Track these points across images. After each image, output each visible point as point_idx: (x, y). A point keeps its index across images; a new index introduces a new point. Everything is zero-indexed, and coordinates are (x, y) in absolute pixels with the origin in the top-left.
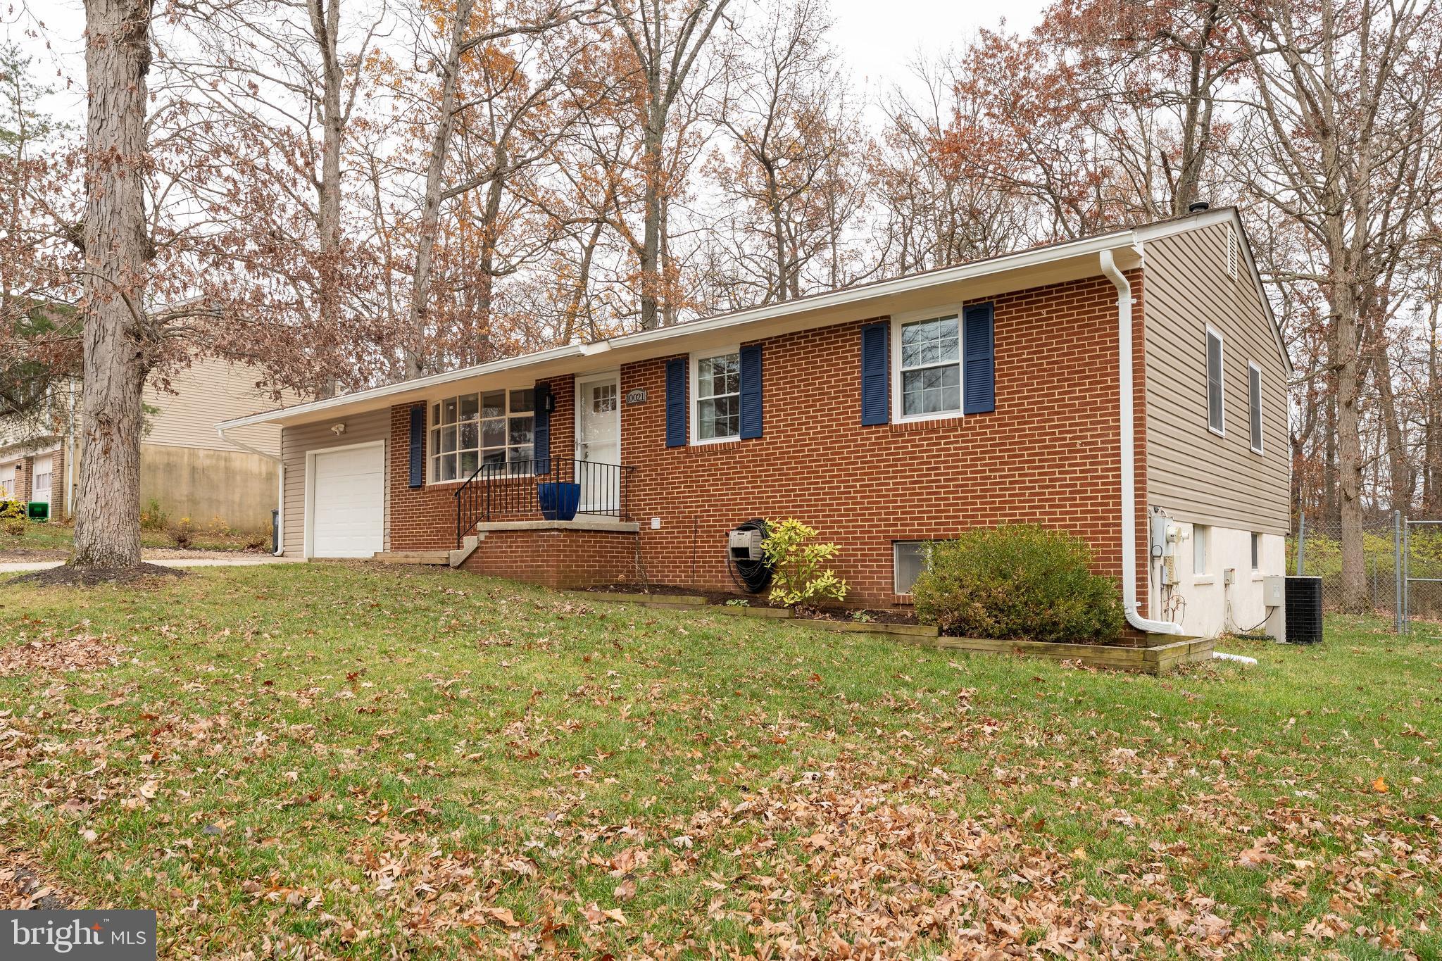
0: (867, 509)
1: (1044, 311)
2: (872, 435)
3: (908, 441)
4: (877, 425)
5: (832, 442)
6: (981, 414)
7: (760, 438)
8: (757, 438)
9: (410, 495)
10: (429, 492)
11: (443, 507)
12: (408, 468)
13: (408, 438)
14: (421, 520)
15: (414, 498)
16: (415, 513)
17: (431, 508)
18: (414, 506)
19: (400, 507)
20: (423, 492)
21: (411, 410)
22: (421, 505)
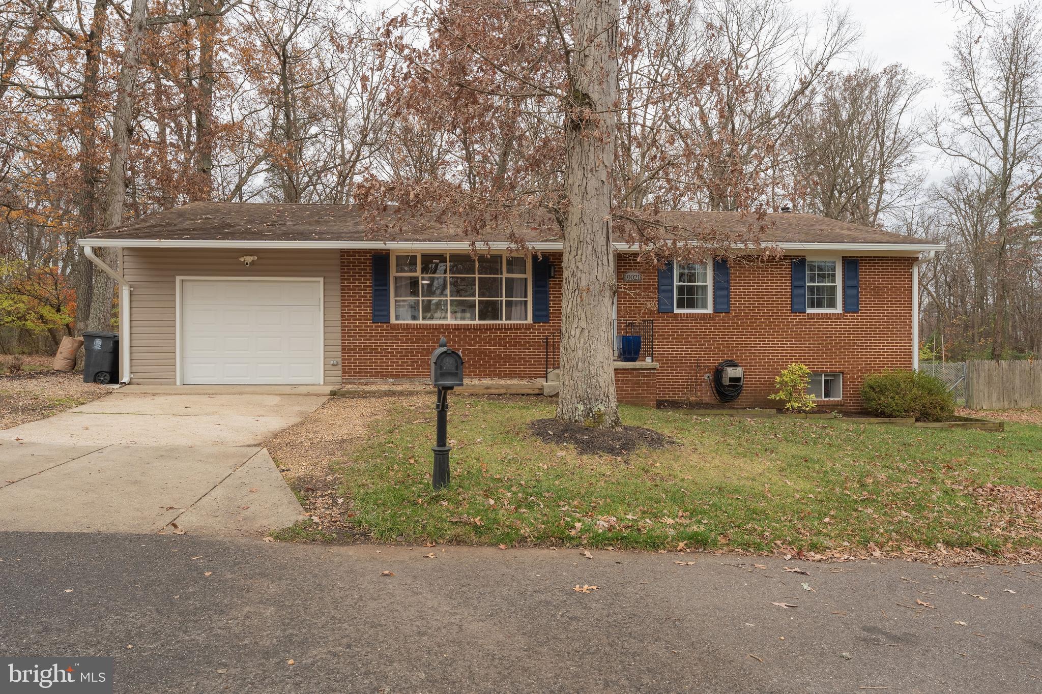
0: (794, 356)
1: (881, 268)
2: (797, 318)
3: (817, 322)
4: (799, 312)
5: (773, 319)
6: (852, 312)
7: (728, 313)
8: (725, 313)
9: (373, 330)
10: (404, 329)
11: (425, 343)
12: (368, 307)
13: (368, 280)
14: (389, 353)
15: (379, 333)
16: (379, 346)
17: (405, 343)
18: (378, 340)
19: (357, 340)
20: (392, 329)
21: (372, 256)
22: (389, 340)
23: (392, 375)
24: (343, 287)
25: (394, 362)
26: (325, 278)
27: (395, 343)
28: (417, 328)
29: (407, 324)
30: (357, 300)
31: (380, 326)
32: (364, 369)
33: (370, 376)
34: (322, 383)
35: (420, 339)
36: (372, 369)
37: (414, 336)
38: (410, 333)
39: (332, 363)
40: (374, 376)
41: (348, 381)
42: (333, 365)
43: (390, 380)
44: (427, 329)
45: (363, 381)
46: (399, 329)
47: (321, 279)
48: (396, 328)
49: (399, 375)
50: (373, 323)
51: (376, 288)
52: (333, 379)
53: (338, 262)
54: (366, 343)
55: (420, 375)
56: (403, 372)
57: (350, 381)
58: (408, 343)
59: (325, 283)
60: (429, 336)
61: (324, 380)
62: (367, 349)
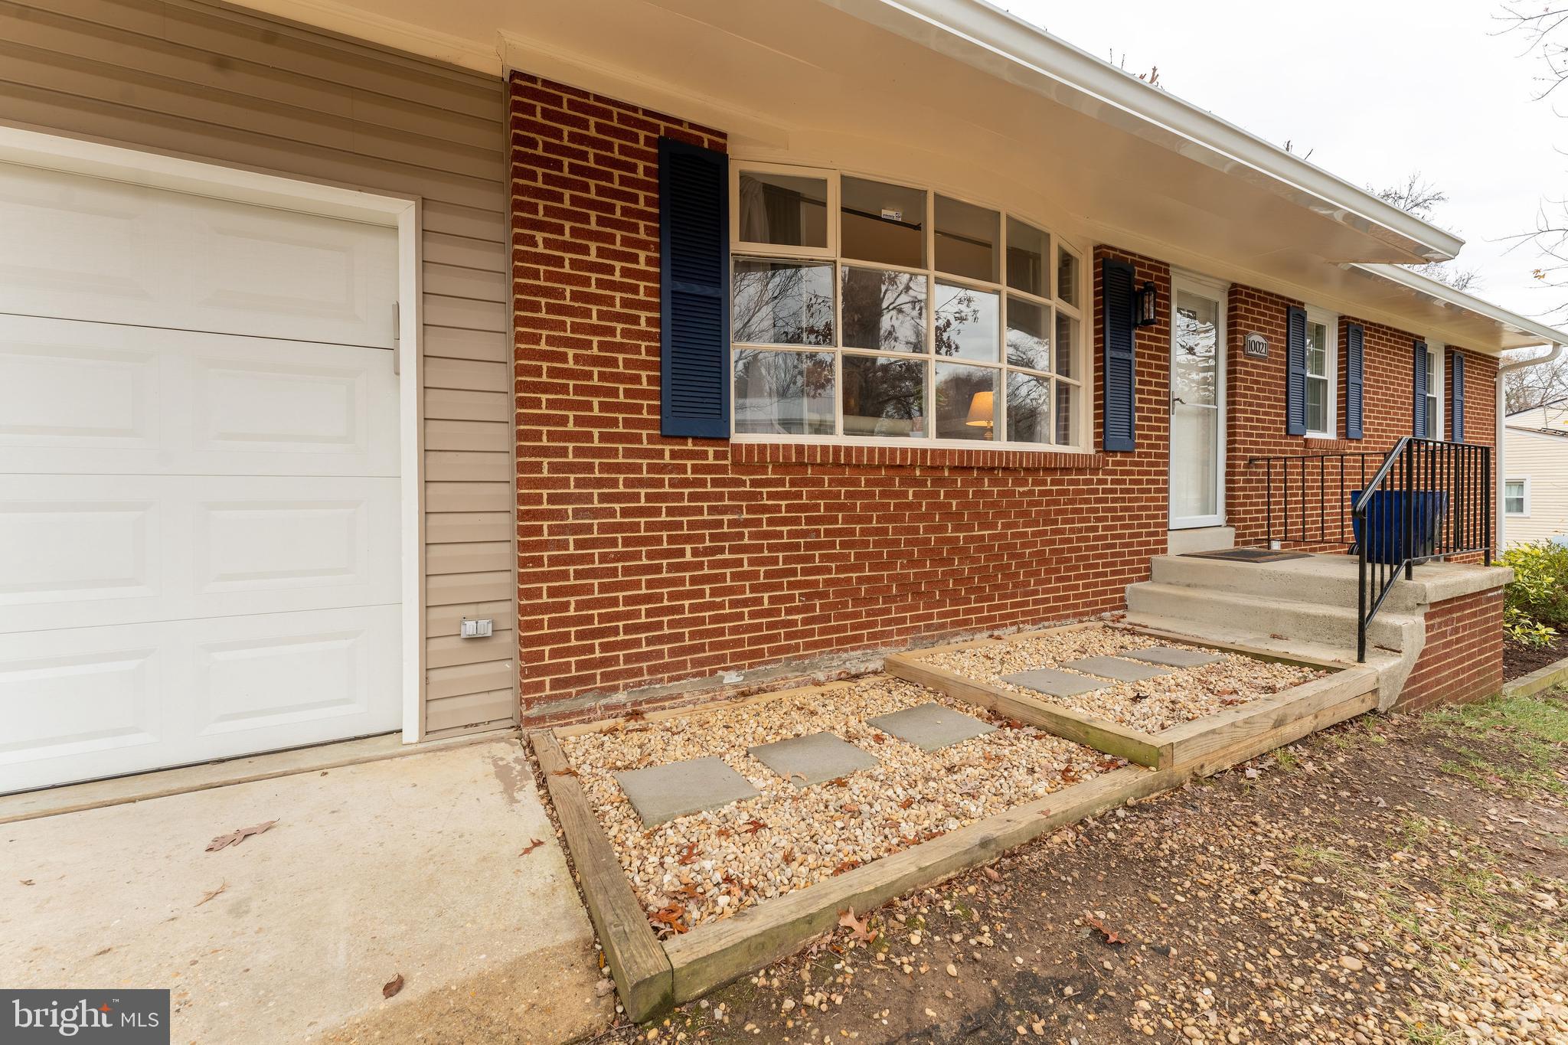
9: (662, 469)
10: (785, 467)
11: (860, 520)
12: (644, 365)
13: (643, 245)
14: (725, 564)
15: (685, 483)
16: (688, 539)
17: (784, 521)
18: (683, 511)
19: (596, 513)
20: (737, 465)
21: (659, 143)
22: (725, 510)
23: (736, 657)
24: (522, 264)
25: (745, 603)
26: (425, 204)
27: (747, 523)
28: (837, 464)
29: (800, 449)
30: (595, 330)
31: (691, 455)
32: (625, 645)
33: (652, 670)
34: (411, 733)
35: (841, 507)
36: (660, 640)
37: (823, 495)
38: (805, 482)
39: (470, 628)
40: (666, 668)
41: (554, 708)
42: (471, 639)
43: (731, 678)
44: (871, 467)
45: (621, 697)
46: (763, 469)
47: (404, 212)
48: (752, 460)
49: (759, 653)
50: (666, 438)
51: (680, 287)
52: (473, 708)
53: (496, 140)
54: (635, 527)
55: (828, 643)
56: (774, 638)
57: (565, 706)
58: (796, 521)
59: (424, 233)
60: (872, 495)
61: (425, 717)
62: (637, 556)
